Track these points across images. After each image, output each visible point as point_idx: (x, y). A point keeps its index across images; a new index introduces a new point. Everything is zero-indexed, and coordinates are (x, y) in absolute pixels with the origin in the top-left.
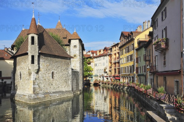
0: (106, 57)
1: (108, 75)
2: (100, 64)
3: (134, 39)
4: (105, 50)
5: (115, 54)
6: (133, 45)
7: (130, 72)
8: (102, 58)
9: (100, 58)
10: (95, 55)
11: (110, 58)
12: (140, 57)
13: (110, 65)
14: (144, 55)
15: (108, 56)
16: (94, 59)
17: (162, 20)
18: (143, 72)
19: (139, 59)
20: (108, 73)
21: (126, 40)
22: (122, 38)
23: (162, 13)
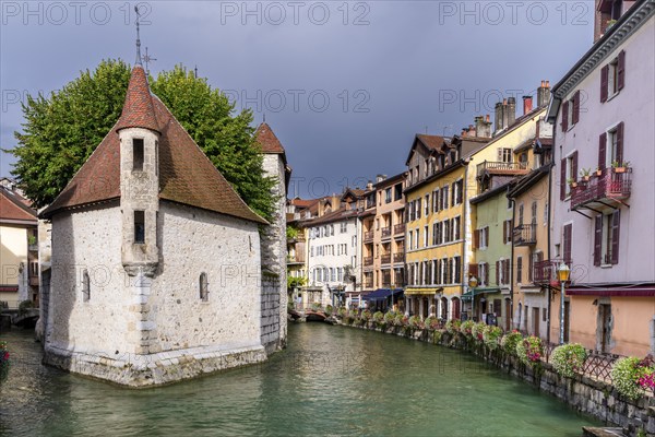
0: (350, 226)
1: (358, 290)
2: (329, 250)
3: (467, 163)
4: (350, 200)
5: (388, 216)
6: (461, 184)
7: (445, 282)
8: (337, 226)
9: (329, 226)
10: (308, 216)
11: (366, 230)
12: (487, 229)
13: (366, 253)
14: (505, 223)
15: (359, 223)
16: (307, 231)
17: (604, 97)
18: (498, 284)
19: (483, 235)
20: (358, 281)
21: (433, 166)
22: (418, 158)
23: (605, 71)
